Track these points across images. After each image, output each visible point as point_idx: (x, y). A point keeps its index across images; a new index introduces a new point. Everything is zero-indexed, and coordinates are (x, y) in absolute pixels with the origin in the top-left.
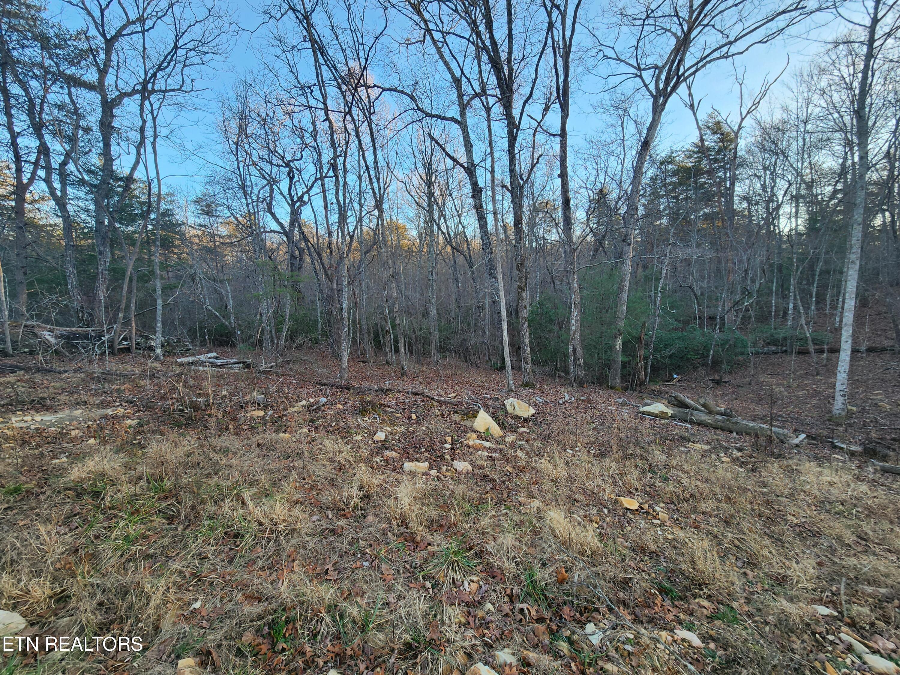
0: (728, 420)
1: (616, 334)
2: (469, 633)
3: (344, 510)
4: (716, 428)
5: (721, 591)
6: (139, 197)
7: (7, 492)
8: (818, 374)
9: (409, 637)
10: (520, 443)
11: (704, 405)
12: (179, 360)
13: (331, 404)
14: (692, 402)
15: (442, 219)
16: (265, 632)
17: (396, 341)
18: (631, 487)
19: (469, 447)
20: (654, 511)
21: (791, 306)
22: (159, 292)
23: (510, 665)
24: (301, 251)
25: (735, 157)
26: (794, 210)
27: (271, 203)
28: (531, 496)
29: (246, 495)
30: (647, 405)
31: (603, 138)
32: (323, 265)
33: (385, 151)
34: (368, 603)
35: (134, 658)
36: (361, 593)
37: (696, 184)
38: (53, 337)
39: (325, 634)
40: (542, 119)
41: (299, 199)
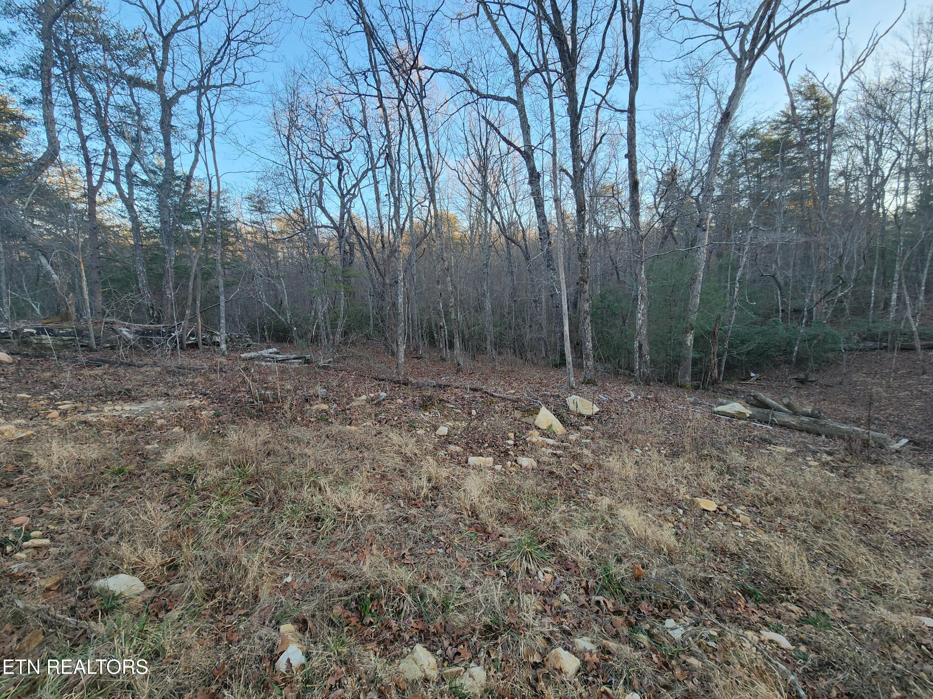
0: (815, 422)
1: (687, 328)
2: (547, 620)
3: (415, 500)
4: (801, 431)
5: (810, 596)
6: (195, 196)
7: (113, 473)
8: (924, 373)
9: (489, 620)
10: (585, 441)
11: (788, 406)
12: (242, 355)
13: (391, 399)
14: (774, 402)
15: (496, 207)
16: (352, 607)
17: (451, 337)
18: (708, 488)
19: (532, 443)
20: (734, 513)
21: (894, 296)
22: (222, 289)
23: (591, 652)
24: (352, 246)
25: (833, 125)
26: (902, 185)
27: (321, 196)
28: (600, 493)
29: (323, 481)
30: (721, 404)
31: (675, 112)
32: (374, 259)
33: (436, 139)
34: (447, 587)
35: (240, 621)
36: (438, 578)
37: (782, 159)
38: (130, 333)
39: (408, 612)
40: (607, 92)
41: (349, 192)
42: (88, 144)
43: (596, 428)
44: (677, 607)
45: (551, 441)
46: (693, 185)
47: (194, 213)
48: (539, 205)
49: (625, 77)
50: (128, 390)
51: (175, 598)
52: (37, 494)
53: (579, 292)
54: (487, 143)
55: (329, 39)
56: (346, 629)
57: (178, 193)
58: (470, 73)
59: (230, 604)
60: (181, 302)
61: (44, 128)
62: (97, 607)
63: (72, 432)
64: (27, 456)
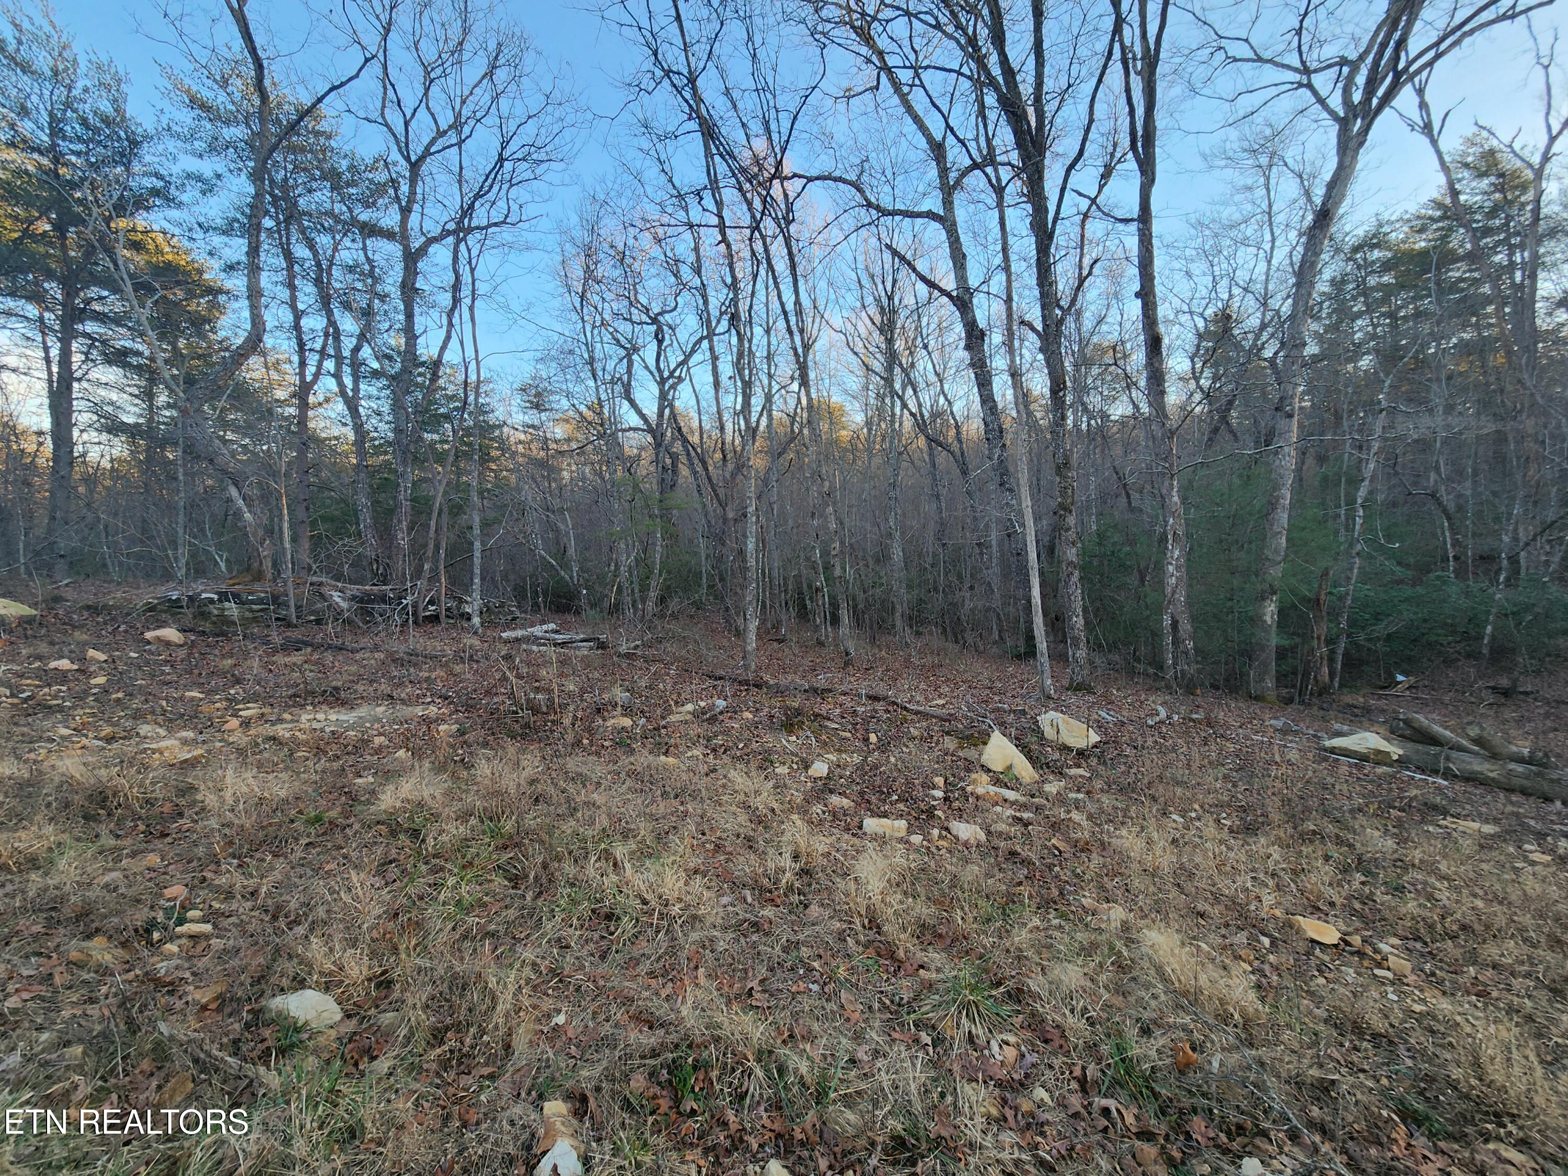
0: (1538, 774)
1: (1263, 591)
2: (1008, 1137)
3: (770, 892)
4: (1510, 790)
6: (445, 389)
7: (307, 821)
9: (900, 1127)
10: (1074, 796)
11: (1478, 741)
12: (504, 635)
13: (733, 711)
14: (1448, 733)
15: (910, 389)
16: (663, 1079)
17: (835, 606)
18: (1318, 898)
19: (977, 797)
20: (1376, 951)
22: (477, 531)
24: (675, 458)
25: (1536, 218)
27: (629, 382)
28: (1106, 898)
29: (620, 851)
30: (1339, 734)
31: (1225, 215)
32: (709, 479)
33: (810, 284)
34: (824, 1056)
35: (481, 1088)
36: (810, 1037)
37: (1438, 283)
38: (344, 599)
39: (757, 1098)
40: (1100, 192)
41: (672, 374)
42: (304, 322)
43: (1095, 774)
44: (1264, 1134)
45: (1011, 795)
46: (1265, 336)
47: (442, 415)
48: (984, 382)
49: (1131, 164)
50: (336, 689)
51: (386, 1036)
52: (201, 851)
53: (1058, 529)
54: (893, 286)
55: (646, 145)
56: (650, 1120)
57: (421, 386)
58: (865, 178)
59: (467, 1055)
60: (418, 550)
61: (246, 303)
62: (270, 1043)
63: (254, 754)
64: (192, 789)
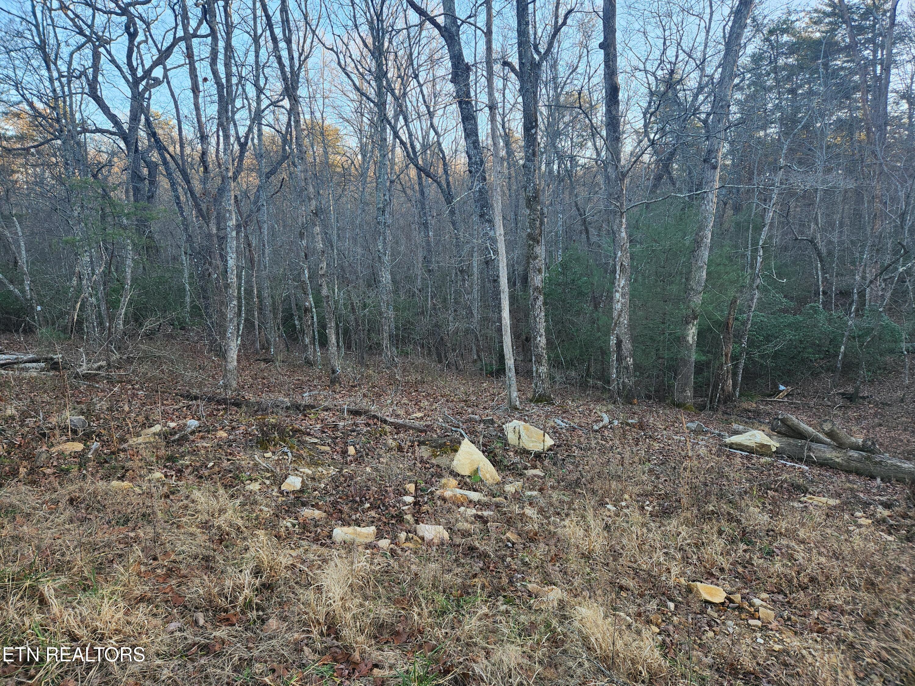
0: (868, 458)
1: (687, 316)
3: (226, 611)
4: (849, 472)
10: (529, 493)
11: (831, 434)
13: (206, 430)
14: (811, 429)
15: (401, 118)
17: (323, 326)
18: (712, 566)
19: (444, 500)
20: (751, 605)
24: (152, 167)
25: (893, 24)
27: (95, 77)
28: (548, 581)
29: (48, 586)
30: (736, 433)
32: (191, 191)
37: (826, 68)
41: (146, 74)
43: (548, 473)
45: (474, 496)
46: (701, 98)
48: (468, 117)
53: (527, 257)
